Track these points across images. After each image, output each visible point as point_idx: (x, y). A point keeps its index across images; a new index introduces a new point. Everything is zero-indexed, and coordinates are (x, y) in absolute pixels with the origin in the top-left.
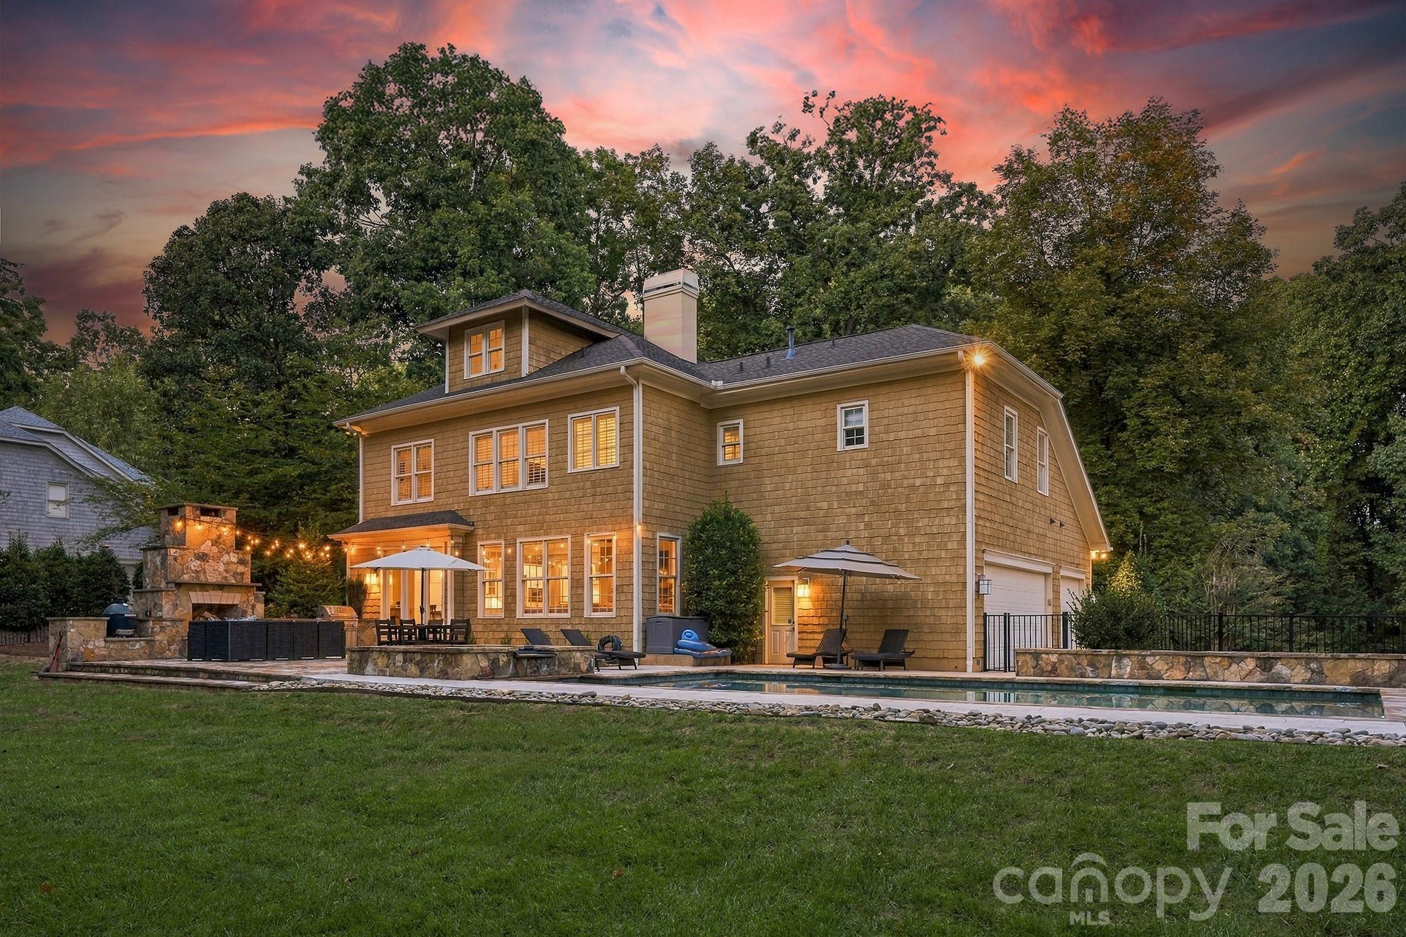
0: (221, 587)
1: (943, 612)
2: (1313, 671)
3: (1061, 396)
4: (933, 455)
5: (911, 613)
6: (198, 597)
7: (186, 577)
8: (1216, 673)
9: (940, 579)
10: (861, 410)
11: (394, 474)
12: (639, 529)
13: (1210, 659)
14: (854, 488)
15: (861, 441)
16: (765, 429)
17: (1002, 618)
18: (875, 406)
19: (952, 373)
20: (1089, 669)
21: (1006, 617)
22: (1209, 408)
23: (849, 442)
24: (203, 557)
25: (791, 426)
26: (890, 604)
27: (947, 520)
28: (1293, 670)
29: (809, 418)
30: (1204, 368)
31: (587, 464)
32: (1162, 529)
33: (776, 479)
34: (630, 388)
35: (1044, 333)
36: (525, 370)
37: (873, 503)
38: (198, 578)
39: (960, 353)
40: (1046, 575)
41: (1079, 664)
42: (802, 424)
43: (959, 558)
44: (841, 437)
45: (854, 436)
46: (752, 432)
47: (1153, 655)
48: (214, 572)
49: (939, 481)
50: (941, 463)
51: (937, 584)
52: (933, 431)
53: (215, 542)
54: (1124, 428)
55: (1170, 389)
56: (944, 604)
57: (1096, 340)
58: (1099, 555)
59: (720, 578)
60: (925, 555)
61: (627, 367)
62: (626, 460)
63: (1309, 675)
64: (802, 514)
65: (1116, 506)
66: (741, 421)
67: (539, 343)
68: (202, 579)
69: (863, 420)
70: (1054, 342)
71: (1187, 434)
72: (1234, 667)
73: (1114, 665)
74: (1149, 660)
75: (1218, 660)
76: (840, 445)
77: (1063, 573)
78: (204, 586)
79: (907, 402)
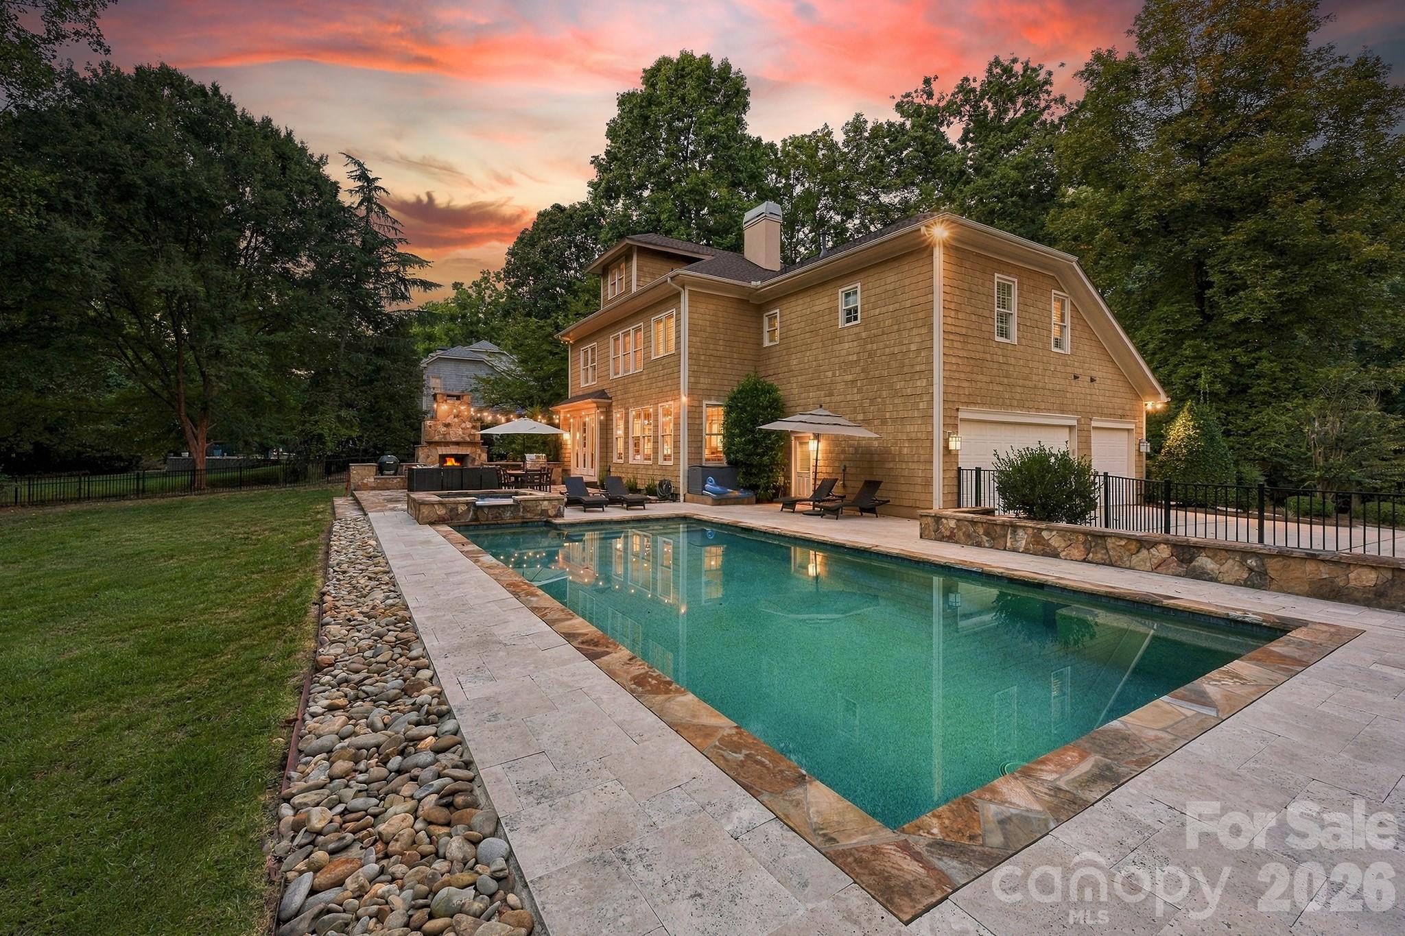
0: (457, 443)
1: (915, 466)
2: (1251, 569)
3: (1077, 258)
4: (909, 325)
5: (891, 465)
6: (443, 450)
7: (437, 438)
8: (1121, 558)
9: (913, 436)
10: (856, 293)
11: (582, 367)
12: (684, 399)
13: (1113, 540)
14: (850, 358)
15: (856, 319)
16: (793, 315)
17: (974, 472)
18: (866, 287)
19: (922, 250)
20: (985, 538)
21: (978, 470)
22: (1309, 258)
23: (848, 321)
24: (447, 425)
25: (808, 312)
26: (876, 458)
27: (919, 383)
28: (1222, 565)
29: (820, 302)
30: (1300, 216)
31: (662, 353)
32: (1258, 377)
33: (799, 355)
34: (678, 295)
35: (1118, 207)
36: (634, 289)
37: (863, 371)
38: (445, 438)
39: (923, 229)
40: (1071, 427)
41: (975, 531)
42: (816, 309)
43: (928, 417)
44: (842, 316)
45: (851, 314)
46: (784, 319)
47: (1050, 530)
48: (456, 434)
49: (913, 347)
50: (915, 332)
51: (910, 440)
52: (908, 304)
53: (456, 416)
54: (1210, 285)
55: (1259, 242)
56: (916, 459)
57: (1169, 206)
58: (1153, 405)
59: (741, 436)
60: (901, 414)
61: (671, 278)
62: (678, 347)
63: (1245, 575)
64: (815, 382)
65: (1205, 357)
66: (778, 311)
67: (645, 269)
68: (448, 440)
69: (857, 301)
70: (1128, 215)
71: (1282, 282)
72: (1144, 553)
73: (1009, 536)
74: (1045, 534)
75: (1123, 543)
76: (841, 323)
77: (1094, 424)
78: (447, 444)
79: (890, 278)
